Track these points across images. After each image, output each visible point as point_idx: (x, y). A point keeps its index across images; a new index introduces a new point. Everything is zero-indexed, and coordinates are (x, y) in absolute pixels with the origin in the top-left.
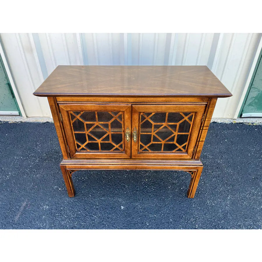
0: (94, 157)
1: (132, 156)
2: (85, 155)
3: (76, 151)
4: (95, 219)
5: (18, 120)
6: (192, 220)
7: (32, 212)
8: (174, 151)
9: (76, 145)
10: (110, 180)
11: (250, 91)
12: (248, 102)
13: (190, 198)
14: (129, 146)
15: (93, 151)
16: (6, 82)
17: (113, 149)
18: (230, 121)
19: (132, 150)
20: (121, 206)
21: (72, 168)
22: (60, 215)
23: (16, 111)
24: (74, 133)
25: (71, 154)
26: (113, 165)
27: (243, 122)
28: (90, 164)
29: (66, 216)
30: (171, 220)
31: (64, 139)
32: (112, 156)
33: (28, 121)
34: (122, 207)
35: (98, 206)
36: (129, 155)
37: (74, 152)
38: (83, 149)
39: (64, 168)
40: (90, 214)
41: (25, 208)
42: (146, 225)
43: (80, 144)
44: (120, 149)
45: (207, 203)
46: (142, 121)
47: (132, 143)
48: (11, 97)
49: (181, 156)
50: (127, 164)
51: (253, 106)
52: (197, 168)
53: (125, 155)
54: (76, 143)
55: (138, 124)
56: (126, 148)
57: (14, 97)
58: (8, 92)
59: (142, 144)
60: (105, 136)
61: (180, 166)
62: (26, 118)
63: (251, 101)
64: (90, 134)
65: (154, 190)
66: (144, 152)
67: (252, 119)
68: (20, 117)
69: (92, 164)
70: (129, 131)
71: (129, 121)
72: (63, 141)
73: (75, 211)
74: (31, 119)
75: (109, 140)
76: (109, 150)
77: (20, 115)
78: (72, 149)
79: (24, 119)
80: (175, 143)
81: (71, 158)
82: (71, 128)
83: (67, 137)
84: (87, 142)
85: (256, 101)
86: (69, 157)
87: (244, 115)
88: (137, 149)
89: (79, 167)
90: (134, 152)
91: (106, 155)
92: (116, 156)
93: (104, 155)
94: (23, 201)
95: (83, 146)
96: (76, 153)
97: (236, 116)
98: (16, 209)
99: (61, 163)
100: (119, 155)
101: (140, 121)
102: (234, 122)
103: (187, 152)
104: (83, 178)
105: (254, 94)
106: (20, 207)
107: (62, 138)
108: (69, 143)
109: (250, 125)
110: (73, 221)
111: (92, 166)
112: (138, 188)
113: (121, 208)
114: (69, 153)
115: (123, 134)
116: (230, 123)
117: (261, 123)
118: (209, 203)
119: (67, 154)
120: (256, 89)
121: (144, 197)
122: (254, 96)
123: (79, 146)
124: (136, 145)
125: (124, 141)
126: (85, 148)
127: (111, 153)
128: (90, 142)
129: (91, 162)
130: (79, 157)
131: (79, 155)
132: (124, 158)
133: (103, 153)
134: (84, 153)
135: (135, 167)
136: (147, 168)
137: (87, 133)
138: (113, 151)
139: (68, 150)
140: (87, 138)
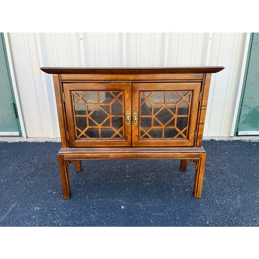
0: (93, 145)
1: (133, 143)
2: (85, 143)
3: (76, 139)
4: (91, 218)
5: (18, 140)
6: (201, 217)
7: (21, 212)
8: (175, 138)
9: (76, 131)
10: (109, 184)
11: (242, 109)
12: (242, 120)
13: (196, 198)
14: (130, 130)
15: (93, 139)
16: (12, 102)
17: (114, 136)
18: (227, 139)
19: (133, 136)
20: (121, 206)
21: (70, 157)
22: (53, 215)
23: (17, 131)
24: (75, 116)
25: (70, 142)
26: (113, 153)
27: (240, 139)
28: (89, 153)
29: (59, 216)
30: (178, 217)
31: (64, 123)
32: (112, 144)
33: (27, 141)
34: (123, 207)
35: (96, 206)
36: (130, 142)
37: (73, 139)
38: (83, 136)
39: (62, 157)
40: (87, 213)
41: (14, 209)
42: (150, 222)
43: (80, 130)
44: (121, 135)
45: (216, 202)
46: (142, 103)
47: (133, 128)
48: (15, 117)
49: (183, 143)
50: (128, 151)
51: (247, 124)
52: (199, 155)
53: (125, 142)
54: (76, 129)
55: (138, 104)
56: (126, 133)
57: (17, 116)
58: (12, 111)
59: (143, 130)
60: (106, 119)
61: (182, 154)
62: (26, 138)
63: (244, 119)
64: (91, 118)
65: (157, 192)
66: (145, 139)
67: (248, 137)
68: (20, 138)
69: (91, 153)
70: (129, 113)
71: (130, 101)
72: (63, 125)
73: (70, 211)
74: (31, 139)
75: (109, 125)
76: (109, 137)
77: (20, 135)
78: (72, 135)
79: (24, 139)
80: (175, 128)
81: (70, 147)
82: (73, 111)
83: (68, 120)
84: (88, 127)
85: (249, 118)
86: (68, 146)
87: (240, 133)
88: (138, 134)
89: (78, 156)
90: (135, 139)
91: (106, 143)
92: (116, 144)
93: (104, 142)
94: (13, 203)
95: (83, 133)
96: (76, 141)
97: (232, 134)
98: (4, 210)
99: (59, 152)
100: (119, 142)
101: (140, 102)
102: (231, 139)
103: (188, 138)
104: (80, 183)
105: (246, 112)
106: (8, 208)
107: (63, 122)
108: (69, 128)
109: (247, 142)
110: (66, 220)
111: (91, 155)
112: (139, 190)
113: (121, 208)
114: (68, 140)
115: (123, 118)
116: (227, 140)
117: (257, 140)
118: (218, 202)
119: (66, 142)
120: (248, 107)
121: (146, 198)
122: (247, 114)
123: (79, 133)
124: (136, 130)
125: (125, 126)
126: (84, 134)
127: (111, 140)
128: (90, 127)
129: (90, 150)
130: (78, 146)
131: (79, 143)
132: (124, 146)
133: (103, 140)
134: (83, 140)
135: (136, 156)
136: (149, 157)
137: (88, 117)
138: (113, 139)
139: (68, 136)
140: (88, 122)
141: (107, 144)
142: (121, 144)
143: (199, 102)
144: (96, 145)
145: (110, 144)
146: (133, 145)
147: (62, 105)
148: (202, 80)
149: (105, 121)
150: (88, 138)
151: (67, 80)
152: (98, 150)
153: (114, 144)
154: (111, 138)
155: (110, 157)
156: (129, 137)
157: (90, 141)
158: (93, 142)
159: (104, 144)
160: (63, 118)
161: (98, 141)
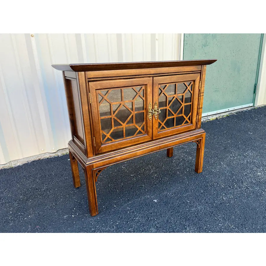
0: (119, 147)
1: (153, 136)
2: (111, 146)
3: (102, 144)
6: (215, 184)
8: (183, 124)
9: (101, 135)
13: (199, 173)
14: (151, 124)
15: (118, 140)
17: (137, 133)
19: (153, 130)
21: (99, 165)
24: (100, 119)
25: (97, 148)
26: (139, 150)
28: (118, 156)
30: (202, 191)
35: (131, 210)
36: (151, 136)
37: (100, 144)
38: (108, 139)
39: (91, 168)
43: (105, 134)
44: (142, 131)
49: (189, 128)
50: (151, 145)
52: (202, 135)
53: (148, 137)
54: (101, 133)
56: (148, 128)
59: (160, 122)
60: (130, 117)
61: (191, 137)
64: (116, 118)
66: (162, 130)
69: (120, 155)
70: (151, 107)
71: (151, 95)
72: (90, 131)
75: (133, 123)
76: (133, 135)
80: (183, 115)
82: (98, 113)
84: (113, 129)
86: (95, 154)
88: (157, 127)
89: (108, 162)
90: (155, 132)
92: (140, 141)
93: (129, 141)
95: (108, 136)
96: (102, 146)
99: (87, 163)
100: (142, 138)
103: (192, 123)
107: (89, 127)
111: (121, 157)
112: (154, 183)
113: (154, 202)
114: (95, 147)
115: (145, 113)
119: (93, 149)
121: (166, 187)
124: (156, 123)
125: (146, 121)
126: (110, 137)
127: (135, 138)
128: (116, 128)
129: (119, 153)
130: (105, 151)
131: (105, 148)
132: (147, 141)
133: (128, 140)
134: (109, 144)
135: (159, 147)
136: (169, 146)
137: (113, 117)
138: (136, 136)
139: (95, 142)
140: (113, 123)
141: (132, 143)
142: (144, 140)
143: (199, 90)
144: (122, 146)
145: (134, 142)
146: (154, 138)
147: (89, 107)
148: (201, 71)
149: (129, 119)
150: (113, 140)
151: (93, 78)
152: (126, 151)
153: (138, 141)
154: (134, 136)
155: (138, 154)
156: (150, 130)
157: (116, 143)
158: (119, 143)
159: (130, 143)
160: (89, 122)
161: (124, 141)
